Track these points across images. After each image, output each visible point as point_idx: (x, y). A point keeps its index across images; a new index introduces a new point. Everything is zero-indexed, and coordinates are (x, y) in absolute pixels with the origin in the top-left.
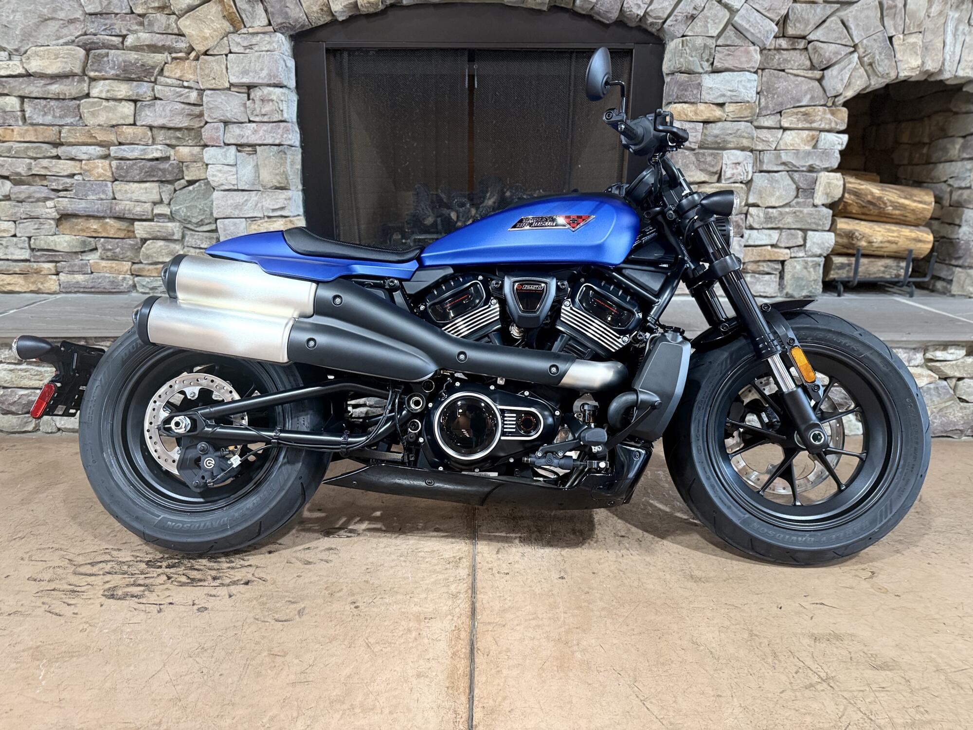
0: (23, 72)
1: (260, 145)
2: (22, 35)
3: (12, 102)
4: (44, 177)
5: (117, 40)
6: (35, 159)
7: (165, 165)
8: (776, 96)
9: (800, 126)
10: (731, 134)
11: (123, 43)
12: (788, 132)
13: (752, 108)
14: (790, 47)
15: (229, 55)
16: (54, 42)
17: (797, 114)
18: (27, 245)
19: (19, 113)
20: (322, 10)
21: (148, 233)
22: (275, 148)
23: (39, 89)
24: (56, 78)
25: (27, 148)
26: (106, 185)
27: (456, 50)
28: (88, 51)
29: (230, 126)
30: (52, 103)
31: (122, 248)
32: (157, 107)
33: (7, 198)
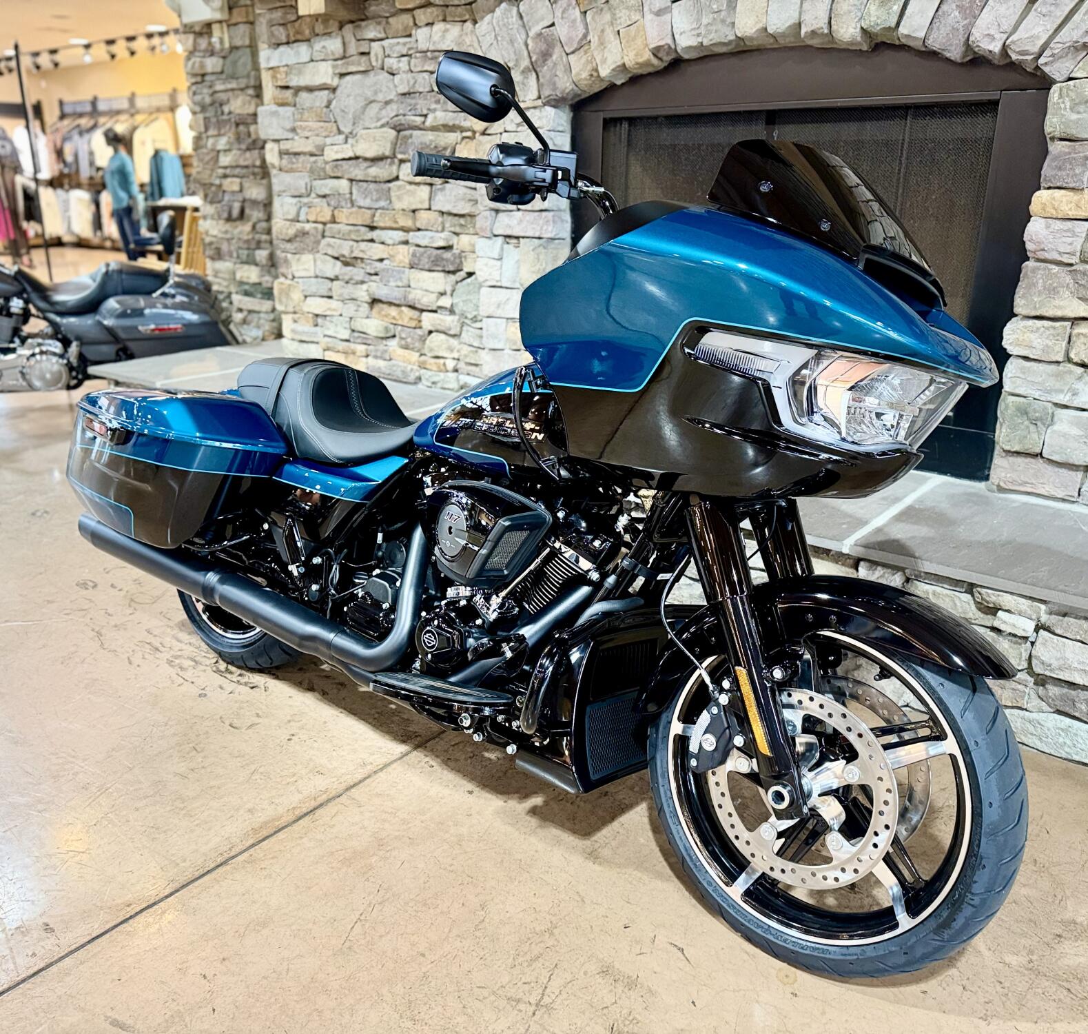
0: (351, 154)
1: (523, 237)
2: (354, 118)
3: (344, 184)
4: (362, 259)
5: (419, 120)
6: (357, 241)
7: (447, 255)
11: (424, 123)
15: (505, 134)
16: (373, 125)
18: (347, 326)
19: (348, 196)
20: (592, 75)
21: (432, 325)
22: (536, 241)
23: (362, 173)
24: (375, 160)
25: (350, 231)
26: (404, 272)
27: (751, 113)
28: (399, 131)
29: (501, 215)
30: (372, 186)
31: (413, 338)
32: (447, 192)
33: (336, 278)
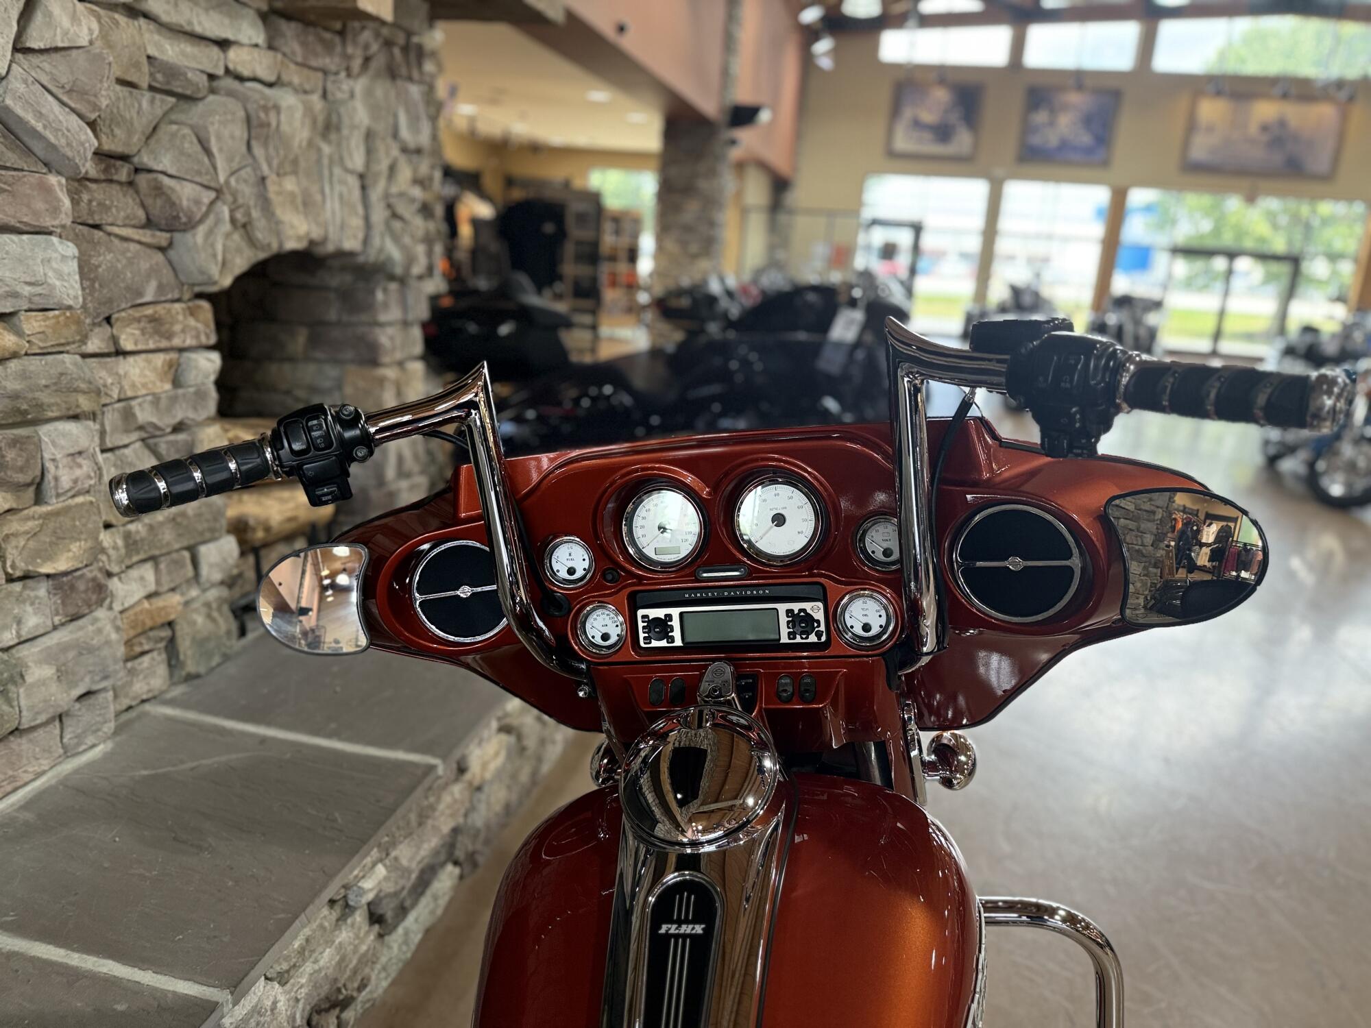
8: (97, 285)
9: (151, 346)
10: (46, 386)
12: (131, 359)
13: (78, 322)
14: (103, 177)
17: (139, 320)
